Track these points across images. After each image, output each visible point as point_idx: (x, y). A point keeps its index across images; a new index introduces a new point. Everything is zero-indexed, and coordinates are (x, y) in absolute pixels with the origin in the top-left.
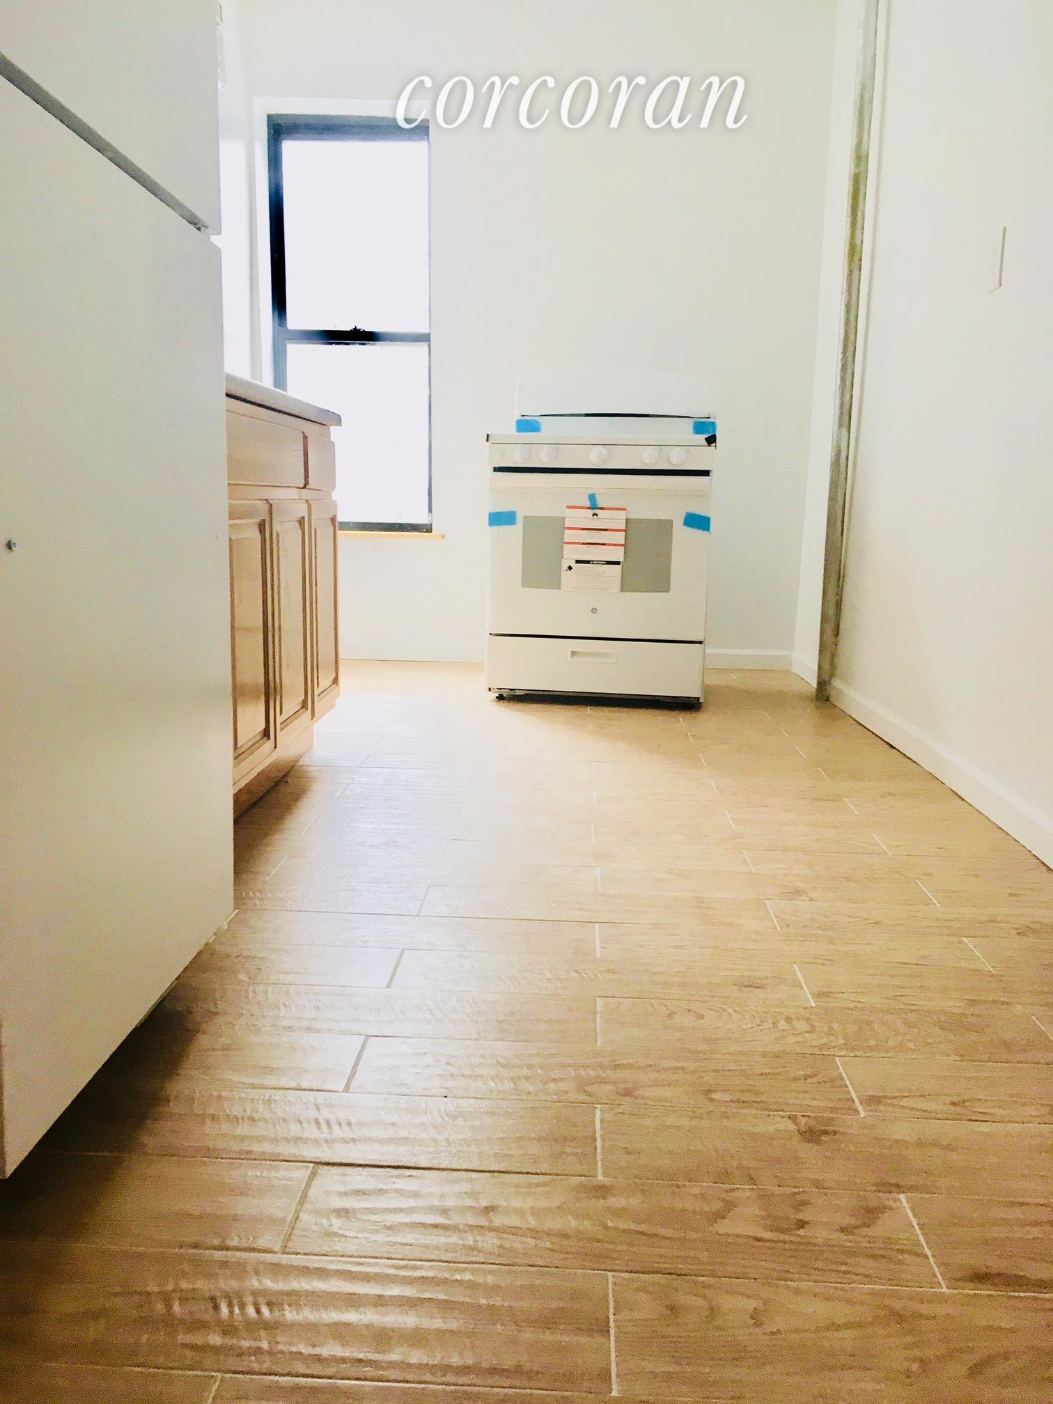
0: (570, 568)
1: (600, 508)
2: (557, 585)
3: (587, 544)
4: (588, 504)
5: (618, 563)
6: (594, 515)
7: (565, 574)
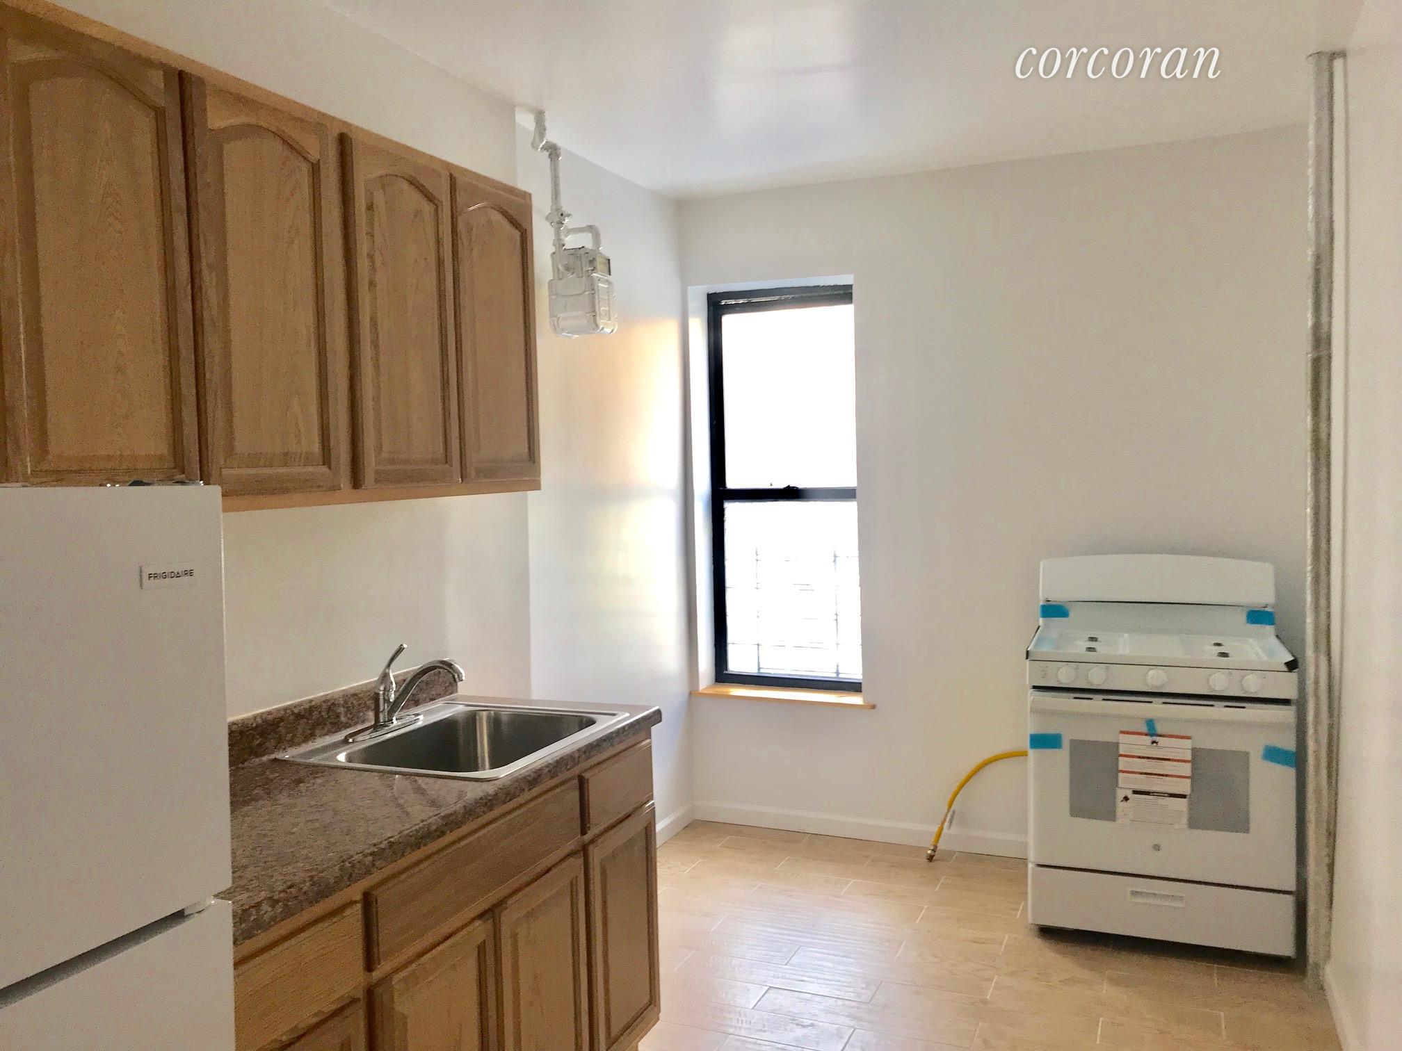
0: (1126, 799)
1: (1160, 736)
2: (1111, 816)
3: (1146, 774)
4: (1145, 730)
5: (1184, 796)
6: (1153, 742)
7: (1121, 805)
